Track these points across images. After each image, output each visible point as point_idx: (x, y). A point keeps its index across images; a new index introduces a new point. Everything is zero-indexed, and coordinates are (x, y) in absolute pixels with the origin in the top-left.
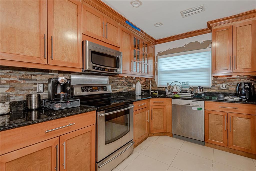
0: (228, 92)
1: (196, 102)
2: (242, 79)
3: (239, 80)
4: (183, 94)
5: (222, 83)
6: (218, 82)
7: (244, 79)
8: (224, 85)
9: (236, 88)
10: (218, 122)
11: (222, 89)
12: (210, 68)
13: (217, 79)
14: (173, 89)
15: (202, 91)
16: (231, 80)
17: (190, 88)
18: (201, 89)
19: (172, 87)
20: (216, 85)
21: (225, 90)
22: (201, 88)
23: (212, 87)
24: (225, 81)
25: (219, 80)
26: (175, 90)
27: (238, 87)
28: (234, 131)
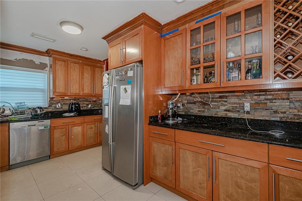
0: (62, 110)
1: (43, 121)
2: (71, 100)
3: (70, 100)
4: (20, 116)
5: (58, 103)
6: (54, 102)
7: (72, 100)
8: (59, 104)
9: (69, 106)
10: (61, 135)
11: (58, 108)
12: (46, 89)
13: (54, 99)
14: (5, 111)
15: (42, 111)
16: (64, 100)
17: (29, 109)
18: (42, 110)
19: (3, 109)
20: (52, 105)
21: (60, 109)
22: (40, 108)
23: (48, 107)
24: (60, 101)
25: (55, 101)
26: (7, 112)
27: (71, 106)
28: (73, 137)
